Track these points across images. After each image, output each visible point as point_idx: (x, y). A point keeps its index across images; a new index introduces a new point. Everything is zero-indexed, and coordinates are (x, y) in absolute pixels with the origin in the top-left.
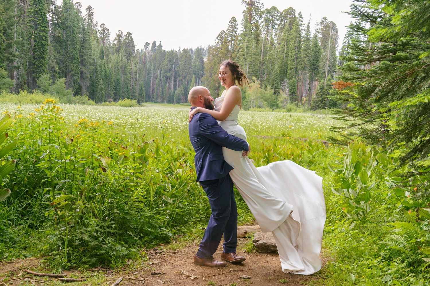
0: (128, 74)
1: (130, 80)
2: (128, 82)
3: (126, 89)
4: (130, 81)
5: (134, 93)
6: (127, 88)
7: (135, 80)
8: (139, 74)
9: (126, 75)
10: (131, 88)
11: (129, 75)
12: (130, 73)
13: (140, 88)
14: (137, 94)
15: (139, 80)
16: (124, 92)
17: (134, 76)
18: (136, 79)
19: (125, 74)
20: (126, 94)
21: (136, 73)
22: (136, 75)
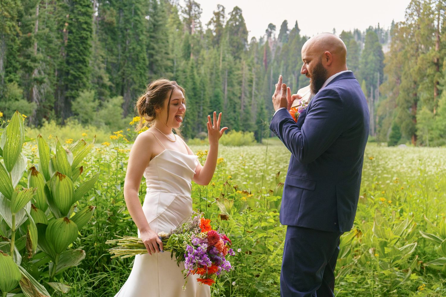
0: (236, 84)
1: (239, 95)
2: (237, 100)
3: (232, 114)
4: (240, 98)
5: (246, 120)
6: (235, 112)
7: (248, 95)
8: (257, 84)
9: (232, 86)
10: (242, 110)
11: (237, 87)
12: (240, 83)
13: (259, 110)
14: (253, 122)
15: (256, 96)
16: (228, 120)
17: (247, 88)
18: (251, 93)
19: (231, 84)
20: (233, 122)
21: (251, 81)
22: (250, 86)
